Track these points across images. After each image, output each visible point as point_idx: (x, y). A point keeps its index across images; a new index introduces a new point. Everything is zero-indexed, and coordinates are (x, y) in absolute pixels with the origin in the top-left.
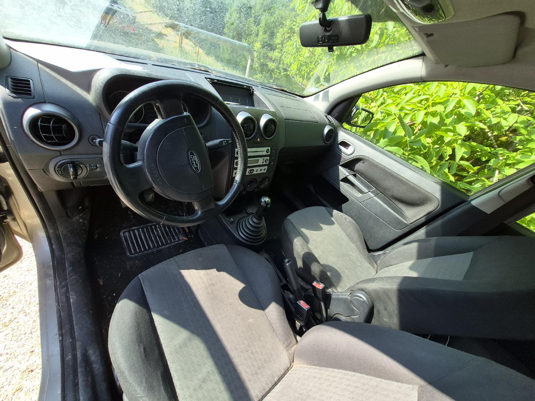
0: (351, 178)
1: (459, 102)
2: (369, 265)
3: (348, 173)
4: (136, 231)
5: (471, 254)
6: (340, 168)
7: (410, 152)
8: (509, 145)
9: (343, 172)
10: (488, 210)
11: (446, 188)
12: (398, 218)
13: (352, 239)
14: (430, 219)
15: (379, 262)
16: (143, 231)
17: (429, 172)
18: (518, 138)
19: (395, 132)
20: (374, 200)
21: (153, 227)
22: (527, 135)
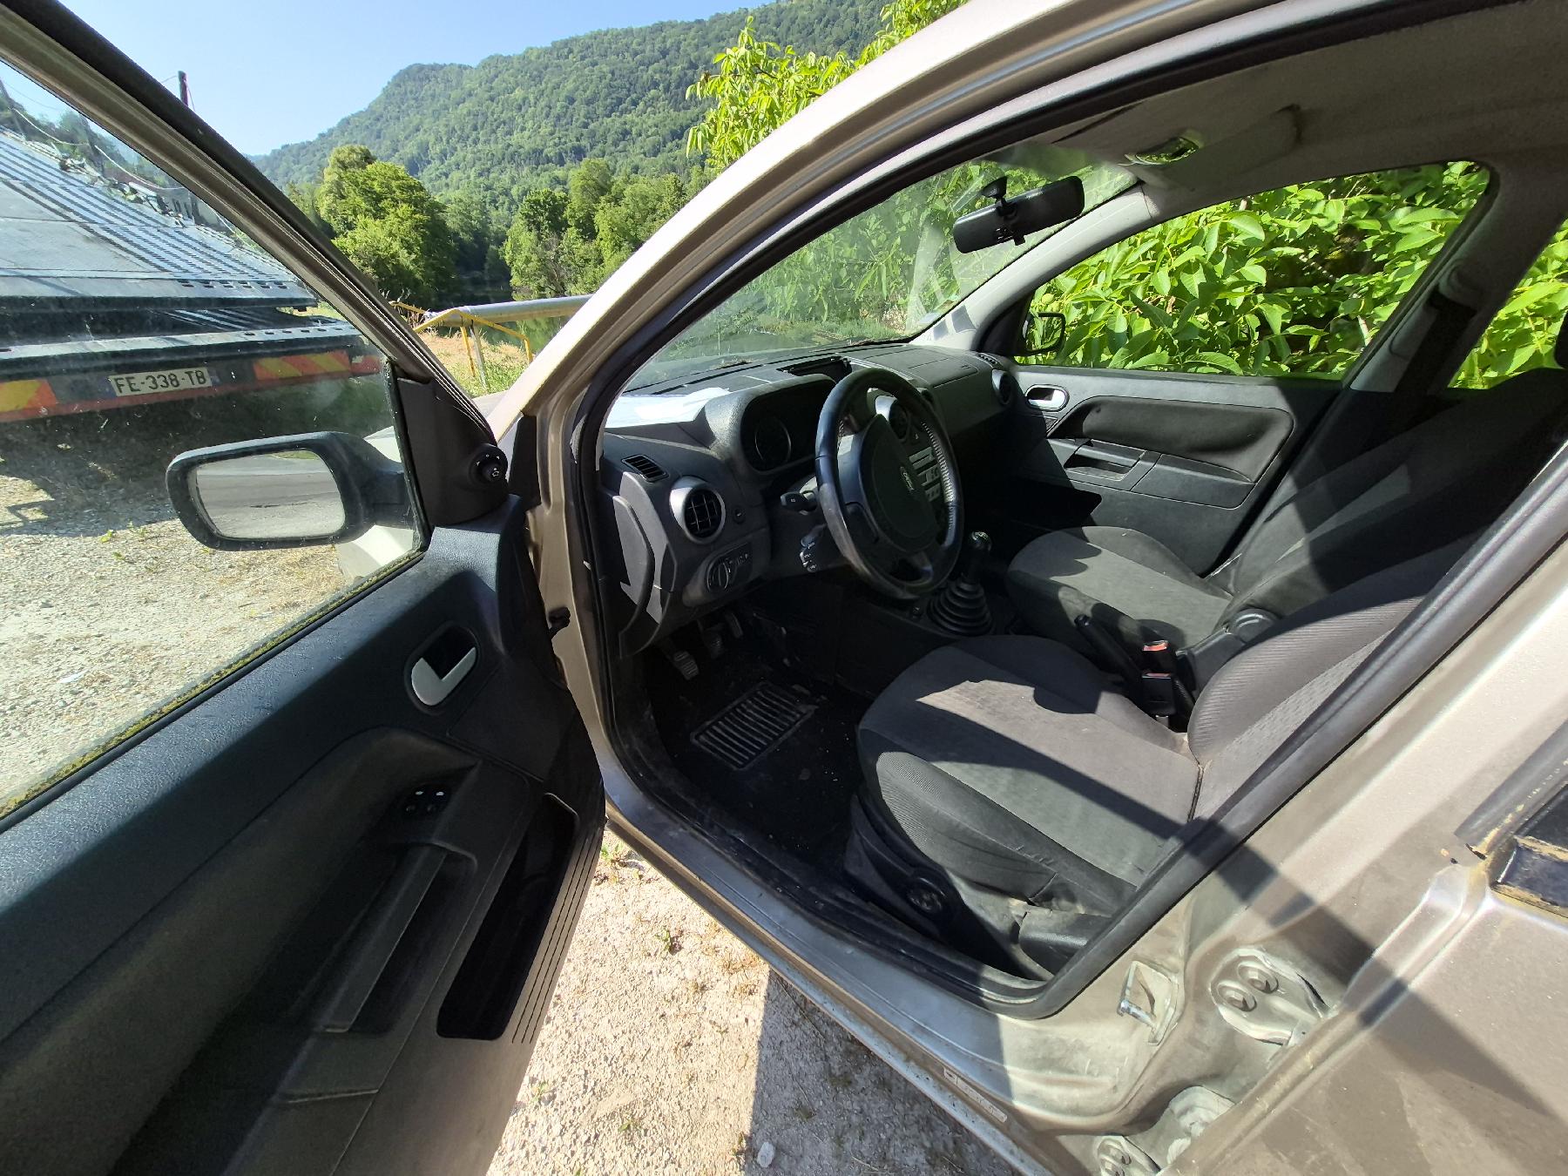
0: (1085, 451)
1: (1223, 227)
2: (1217, 598)
3: (1074, 444)
4: (715, 728)
5: (1403, 469)
6: (1052, 442)
7: (1182, 354)
8: (1356, 263)
9: (1063, 449)
10: (1388, 387)
11: (1289, 387)
12: (1224, 484)
13: (1153, 566)
14: (1289, 456)
15: (1231, 586)
16: (726, 723)
17: (1241, 372)
18: (1369, 243)
19: (1129, 330)
20: (1157, 471)
21: (738, 710)
22: (1382, 229)
